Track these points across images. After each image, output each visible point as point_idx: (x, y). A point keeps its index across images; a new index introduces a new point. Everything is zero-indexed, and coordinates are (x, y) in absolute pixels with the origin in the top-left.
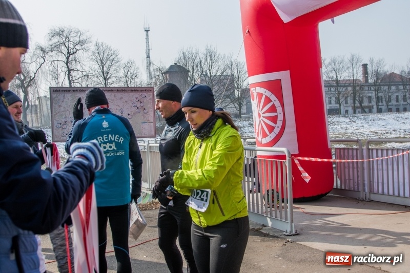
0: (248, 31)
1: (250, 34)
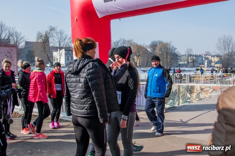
0: (77, 19)
1: (77, 21)
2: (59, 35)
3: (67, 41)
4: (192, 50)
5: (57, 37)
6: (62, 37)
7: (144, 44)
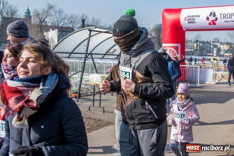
2: (58, 14)
3: (66, 21)
4: (201, 37)
5: (55, 17)
6: (61, 17)
7: (149, 28)
